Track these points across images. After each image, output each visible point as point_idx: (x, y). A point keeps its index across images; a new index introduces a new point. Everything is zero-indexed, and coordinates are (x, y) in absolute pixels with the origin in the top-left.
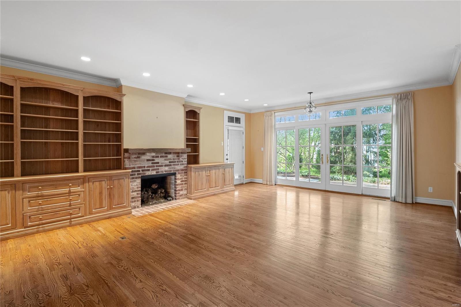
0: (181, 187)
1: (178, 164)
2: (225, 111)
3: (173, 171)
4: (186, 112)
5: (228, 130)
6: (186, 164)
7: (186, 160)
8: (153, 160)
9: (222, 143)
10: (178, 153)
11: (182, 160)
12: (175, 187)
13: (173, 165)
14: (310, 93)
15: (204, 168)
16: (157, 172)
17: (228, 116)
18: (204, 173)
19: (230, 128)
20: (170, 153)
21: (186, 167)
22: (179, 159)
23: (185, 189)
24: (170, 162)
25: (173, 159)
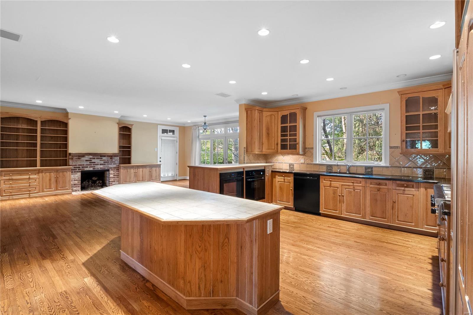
0: (113, 180)
1: (112, 164)
2: (158, 126)
3: (107, 168)
4: (120, 128)
5: (161, 139)
6: (118, 164)
7: (118, 161)
8: (91, 161)
9: (156, 149)
10: (112, 156)
11: (114, 161)
12: (109, 180)
13: (107, 164)
14: (205, 116)
15: (133, 167)
16: (93, 169)
17: (162, 129)
18: (132, 171)
19: (163, 138)
20: (105, 156)
21: (118, 166)
22: (112, 160)
23: (117, 181)
24: (104, 162)
25: (107, 160)
